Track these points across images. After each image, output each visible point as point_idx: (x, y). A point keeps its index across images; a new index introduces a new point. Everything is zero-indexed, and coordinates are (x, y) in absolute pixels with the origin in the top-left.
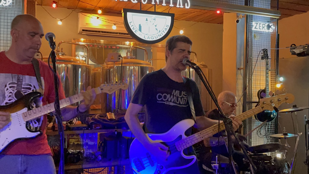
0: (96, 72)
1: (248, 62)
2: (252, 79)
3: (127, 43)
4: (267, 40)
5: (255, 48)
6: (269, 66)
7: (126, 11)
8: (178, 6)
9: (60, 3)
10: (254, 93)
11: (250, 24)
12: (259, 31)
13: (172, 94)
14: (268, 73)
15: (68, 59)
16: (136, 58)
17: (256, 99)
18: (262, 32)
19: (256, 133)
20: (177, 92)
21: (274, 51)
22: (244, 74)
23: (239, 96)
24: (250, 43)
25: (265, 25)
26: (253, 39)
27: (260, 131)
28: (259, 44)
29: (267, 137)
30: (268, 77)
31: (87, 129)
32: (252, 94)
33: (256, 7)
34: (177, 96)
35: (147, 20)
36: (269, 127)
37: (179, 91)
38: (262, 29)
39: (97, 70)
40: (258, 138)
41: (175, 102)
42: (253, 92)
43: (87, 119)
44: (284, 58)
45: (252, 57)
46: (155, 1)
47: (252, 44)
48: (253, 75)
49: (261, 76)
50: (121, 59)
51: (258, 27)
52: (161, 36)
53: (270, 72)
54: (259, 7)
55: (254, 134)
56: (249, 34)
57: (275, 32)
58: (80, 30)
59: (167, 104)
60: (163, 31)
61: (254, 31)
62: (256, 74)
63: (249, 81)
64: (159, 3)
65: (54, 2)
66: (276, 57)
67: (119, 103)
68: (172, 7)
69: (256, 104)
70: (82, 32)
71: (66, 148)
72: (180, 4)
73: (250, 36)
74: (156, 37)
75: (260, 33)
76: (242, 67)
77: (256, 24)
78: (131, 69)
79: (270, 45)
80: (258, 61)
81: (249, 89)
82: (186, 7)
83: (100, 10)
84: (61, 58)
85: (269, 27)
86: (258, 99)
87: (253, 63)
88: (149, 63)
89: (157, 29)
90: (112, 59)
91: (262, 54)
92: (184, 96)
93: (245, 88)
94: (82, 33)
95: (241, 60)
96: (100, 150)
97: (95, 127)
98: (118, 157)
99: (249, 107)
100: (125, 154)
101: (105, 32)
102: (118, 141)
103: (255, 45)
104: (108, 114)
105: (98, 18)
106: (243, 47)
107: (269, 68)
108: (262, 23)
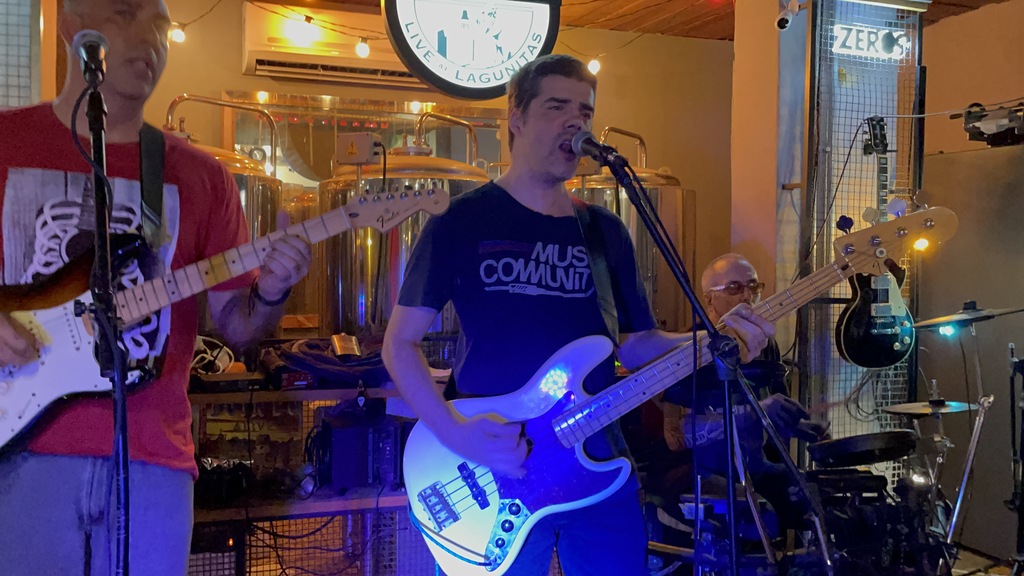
1: (816, 163)
2: (830, 220)
4: (884, 88)
5: (842, 113)
6: (888, 175)
11: (827, 30)
12: (855, 57)
13: (534, 256)
14: (885, 201)
17: (843, 291)
18: (866, 58)
19: (843, 406)
21: (908, 127)
22: (802, 205)
23: (786, 280)
24: (823, 97)
25: (876, 34)
26: (836, 83)
27: (857, 398)
28: (856, 101)
29: (878, 418)
31: (264, 386)
34: (551, 263)
35: (465, 16)
36: (889, 386)
37: (557, 247)
38: (868, 50)
40: (849, 420)
41: (544, 283)
43: (262, 354)
44: (942, 152)
45: (831, 147)
47: (831, 101)
48: (833, 207)
50: (382, 154)
51: (851, 42)
53: (891, 198)
56: (823, 68)
57: (913, 60)
58: (247, 60)
59: (517, 291)
61: (838, 55)
63: (820, 228)
66: (915, 146)
69: (844, 306)
70: (256, 69)
73: (823, 74)
74: (499, 76)
75: (861, 64)
76: (797, 179)
77: (845, 32)
79: (896, 103)
80: (853, 158)
81: (820, 253)
85: (890, 42)
86: (850, 291)
87: (835, 165)
88: (479, 170)
89: (499, 48)
90: (350, 154)
91: (867, 137)
92: (575, 262)
93: (805, 253)
94: (258, 73)
95: (792, 157)
96: (311, 460)
97: (291, 383)
98: (370, 481)
99: (818, 318)
100: (395, 473)
101: (334, 69)
102: (371, 430)
103: (843, 106)
104: (335, 338)
105: (309, 19)
106: (799, 113)
107: (888, 183)
108: (866, 30)
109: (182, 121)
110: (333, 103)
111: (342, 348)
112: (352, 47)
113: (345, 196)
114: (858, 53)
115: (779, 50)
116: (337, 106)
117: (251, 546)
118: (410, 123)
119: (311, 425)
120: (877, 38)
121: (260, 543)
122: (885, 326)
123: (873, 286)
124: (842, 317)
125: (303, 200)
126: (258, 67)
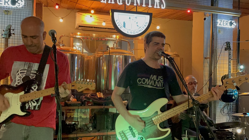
0: (89, 59)
1: (213, 53)
2: (217, 66)
3: (114, 36)
4: (230, 35)
5: (220, 41)
6: (231, 56)
7: (113, 11)
8: (155, 7)
9: (62, 5)
10: (219, 78)
11: (216, 21)
12: (222, 27)
13: (150, 78)
14: (230, 62)
15: (67, 49)
16: (121, 49)
17: (220, 83)
18: (225, 28)
19: (220, 112)
20: (155, 77)
21: (235, 44)
22: (210, 63)
23: (206, 81)
25: (228, 22)
26: (218, 33)
27: (223, 110)
28: (221, 37)
29: (229, 115)
30: (230, 65)
31: (81, 105)
32: (216, 79)
33: (220, 7)
34: (154, 80)
35: (130, 18)
36: (231, 107)
37: (156, 76)
38: (226, 25)
39: (90, 58)
40: (221, 116)
41: (152, 85)
42: (217, 78)
43: (81, 97)
44: (244, 49)
45: (217, 49)
46: (137, 3)
47: (216, 38)
48: (217, 63)
49: (225, 64)
50: (109, 49)
51: (222, 24)
52: (141, 31)
53: (232, 61)
54: (223, 7)
55: (218, 112)
56: (215, 30)
57: (237, 28)
58: (77, 26)
59: (146, 86)
60: (143, 27)
61: (219, 27)
62: (220, 62)
63: (214, 69)
64: (140, 5)
65: (57, 4)
66: (237, 49)
67: (107, 85)
68: (150, 8)
70: (79, 28)
71: (65, 120)
72: (157, 6)
74: (137, 32)
75: (224, 29)
76: (208, 56)
77: (220, 21)
78: (117, 57)
79: (233, 38)
80: (222, 51)
81: (214, 75)
82: (162, 8)
83: (93, 10)
84: (61, 48)
85: (231, 24)
86: (222, 83)
87: (218, 53)
88: (131, 53)
89: (138, 26)
90: (101, 49)
91: (226, 46)
92: (160, 80)
93: (210, 75)
94: (79, 29)
95: (207, 51)
96: (91, 123)
97: (87, 104)
101: (97, 28)
102: (106, 116)
103: (220, 39)
104: (97, 93)
105: (91, 16)
106: (209, 40)
108: (225, 21)
110: (96, 36)
111: (99, 96)
113: (99, 58)
114: (223, 26)
115: (204, 25)
122: (230, 92)
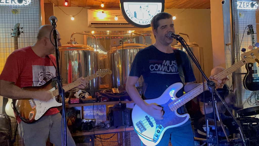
1: (235, 38)
3: (130, 32)
4: (252, 17)
5: (241, 24)
6: (255, 40)
7: (122, 1)
11: (235, 3)
12: (243, 10)
13: (163, 64)
17: (244, 71)
18: (246, 10)
20: (168, 62)
22: (231, 49)
24: (235, 20)
26: (239, 17)
27: (250, 99)
28: (244, 21)
37: (169, 61)
40: (248, 105)
41: (166, 71)
45: (238, 33)
47: (238, 22)
51: (242, 6)
56: (235, 13)
59: (159, 73)
63: (237, 55)
65: (66, 1)
67: (122, 81)
69: (245, 75)
71: (81, 118)
73: (235, 15)
75: (245, 12)
76: (230, 42)
77: (240, 3)
79: (255, 21)
80: (245, 36)
83: (103, 3)
84: (74, 46)
85: (253, 5)
86: (246, 71)
87: (240, 38)
89: (150, 15)
90: (115, 44)
91: (248, 30)
92: (174, 65)
93: (233, 61)
95: (228, 37)
96: (109, 120)
97: (103, 100)
98: (123, 124)
99: (238, 79)
100: (129, 122)
101: (110, 24)
102: (123, 111)
103: (241, 22)
104: (113, 89)
105: (103, 12)
106: (229, 26)
107: (255, 42)
108: (246, 2)
109: (74, 39)
110: (110, 32)
111: (114, 91)
112: (114, 18)
113: (113, 55)
114: (244, 8)
115: (223, 9)
116: (111, 33)
117: (95, 141)
118: (129, 36)
119: (108, 111)
120: (249, 5)
121: (97, 140)
123: (252, 69)
124: (244, 78)
125: (104, 57)
126: (92, 25)
